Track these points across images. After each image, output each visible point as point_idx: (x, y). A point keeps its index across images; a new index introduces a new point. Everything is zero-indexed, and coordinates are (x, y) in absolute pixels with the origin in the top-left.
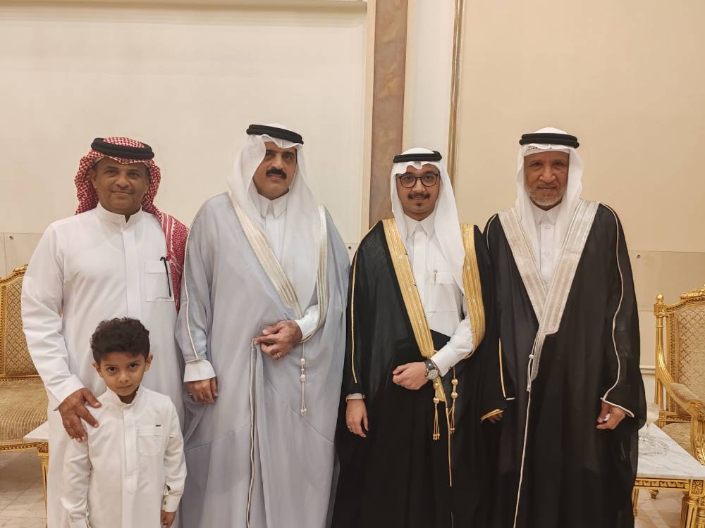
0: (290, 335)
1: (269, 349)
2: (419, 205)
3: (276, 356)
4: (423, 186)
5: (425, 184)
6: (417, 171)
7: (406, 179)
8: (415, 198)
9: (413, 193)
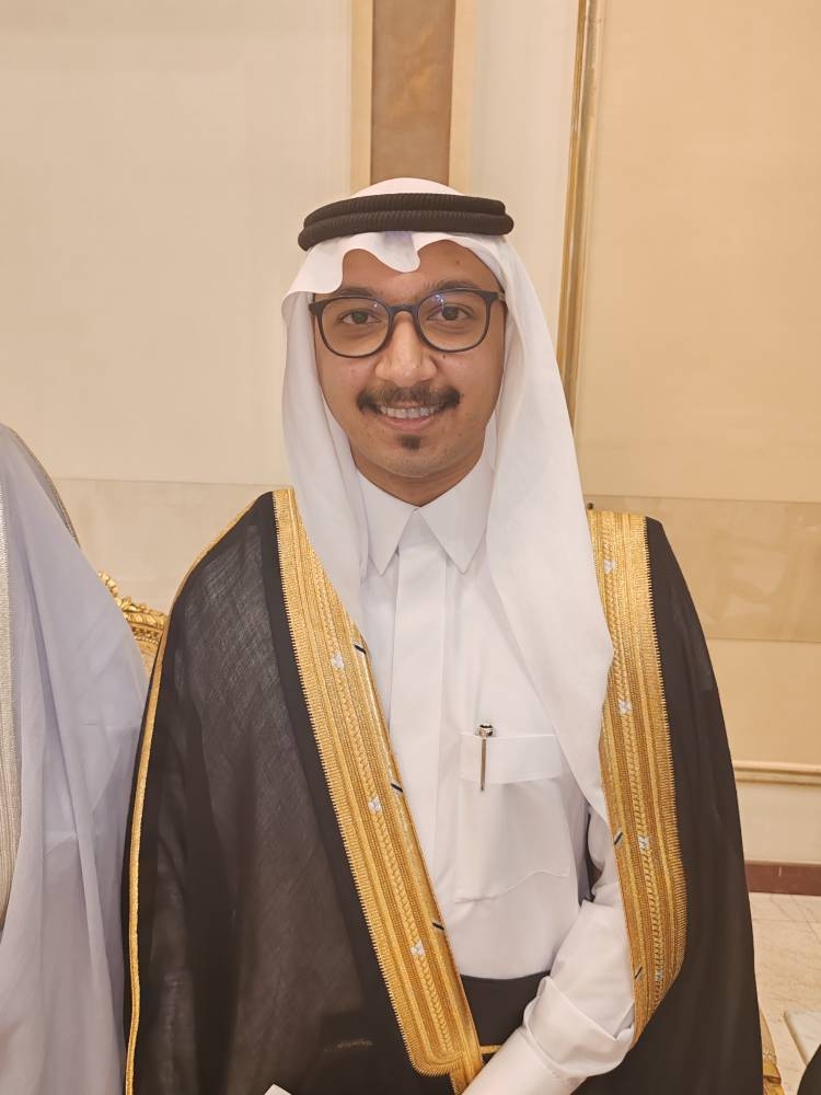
2: (412, 443)
4: (426, 350)
5: (432, 342)
6: (396, 280)
7: (349, 320)
8: (391, 412)
9: (378, 383)
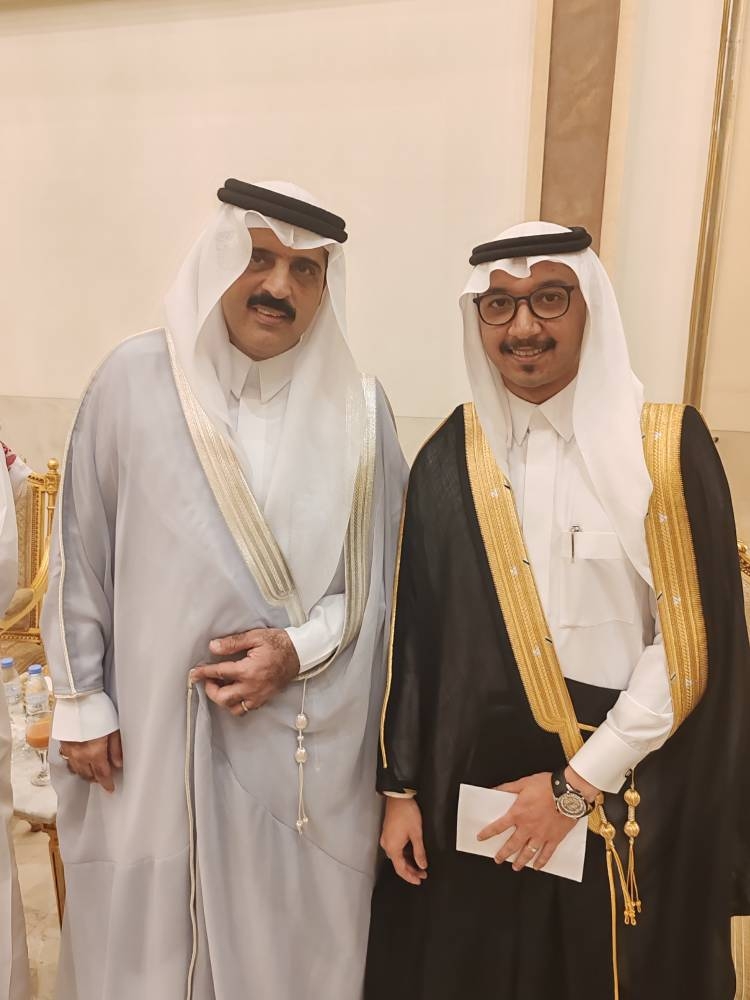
0: (273, 664)
1: (223, 695)
2: (529, 369)
3: (238, 709)
4: (536, 319)
5: (539, 315)
6: (518, 283)
7: (495, 305)
8: (517, 352)
9: (510, 338)
